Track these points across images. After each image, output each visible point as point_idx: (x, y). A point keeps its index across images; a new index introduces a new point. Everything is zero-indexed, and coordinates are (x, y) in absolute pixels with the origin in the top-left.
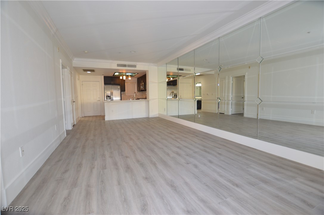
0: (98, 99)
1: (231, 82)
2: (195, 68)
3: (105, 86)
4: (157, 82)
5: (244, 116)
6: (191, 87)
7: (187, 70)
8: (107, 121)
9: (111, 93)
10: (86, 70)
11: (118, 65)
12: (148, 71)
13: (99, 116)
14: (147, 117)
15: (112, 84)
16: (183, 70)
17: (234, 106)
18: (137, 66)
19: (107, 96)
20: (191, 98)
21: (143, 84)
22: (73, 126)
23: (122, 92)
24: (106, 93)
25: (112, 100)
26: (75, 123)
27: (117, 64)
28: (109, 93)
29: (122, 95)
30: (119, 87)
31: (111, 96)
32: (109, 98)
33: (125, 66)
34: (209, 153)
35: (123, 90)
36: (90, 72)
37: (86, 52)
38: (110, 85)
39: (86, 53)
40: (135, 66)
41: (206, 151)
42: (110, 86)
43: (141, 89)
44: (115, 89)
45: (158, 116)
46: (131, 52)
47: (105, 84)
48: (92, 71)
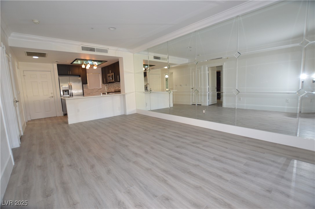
0: (51, 95)
1: (207, 72)
2: (169, 57)
3: (60, 78)
4: (134, 72)
5: (223, 106)
6: (160, 78)
7: (164, 59)
8: (71, 124)
9: (69, 86)
10: (30, 54)
11: (84, 49)
12: (122, 58)
13: (54, 117)
14: (123, 114)
15: (70, 75)
16: (160, 59)
17: (211, 97)
18: (109, 51)
19: (63, 91)
20: (161, 90)
21: (112, 75)
22: (20, 139)
23: (84, 85)
24: (62, 86)
25: (71, 95)
26: (22, 134)
27: (82, 47)
28: (65, 86)
29: (84, 88)
30: (80, 78)
31: (70, 91)
32: (67, 93)
33: (92, 50)
34: (167, 141)
35: (84, 82)
36: (37, 57)
37: (36, 21)
38: (67, 76)
39: (35, 23)
40: (106, 51)
41: (164, 140)
42: (67, 78)
43: (108, 81)
44: (75, 81)
45: (136, 113)
46: (109, 28)
47: (59, 75)
48: (42, 55)
